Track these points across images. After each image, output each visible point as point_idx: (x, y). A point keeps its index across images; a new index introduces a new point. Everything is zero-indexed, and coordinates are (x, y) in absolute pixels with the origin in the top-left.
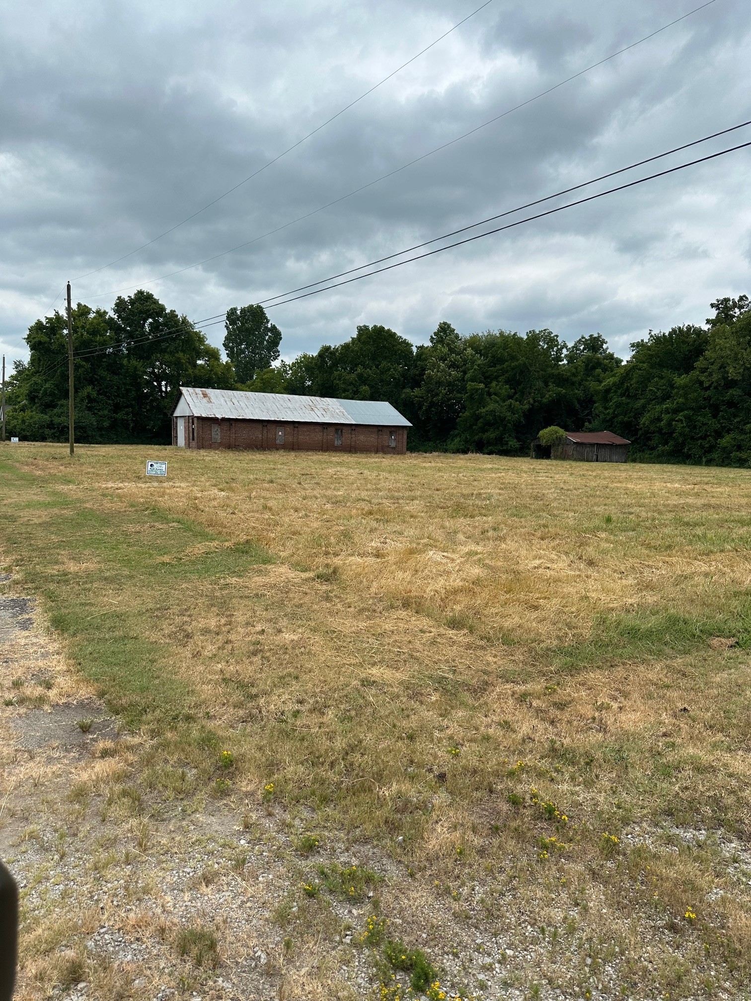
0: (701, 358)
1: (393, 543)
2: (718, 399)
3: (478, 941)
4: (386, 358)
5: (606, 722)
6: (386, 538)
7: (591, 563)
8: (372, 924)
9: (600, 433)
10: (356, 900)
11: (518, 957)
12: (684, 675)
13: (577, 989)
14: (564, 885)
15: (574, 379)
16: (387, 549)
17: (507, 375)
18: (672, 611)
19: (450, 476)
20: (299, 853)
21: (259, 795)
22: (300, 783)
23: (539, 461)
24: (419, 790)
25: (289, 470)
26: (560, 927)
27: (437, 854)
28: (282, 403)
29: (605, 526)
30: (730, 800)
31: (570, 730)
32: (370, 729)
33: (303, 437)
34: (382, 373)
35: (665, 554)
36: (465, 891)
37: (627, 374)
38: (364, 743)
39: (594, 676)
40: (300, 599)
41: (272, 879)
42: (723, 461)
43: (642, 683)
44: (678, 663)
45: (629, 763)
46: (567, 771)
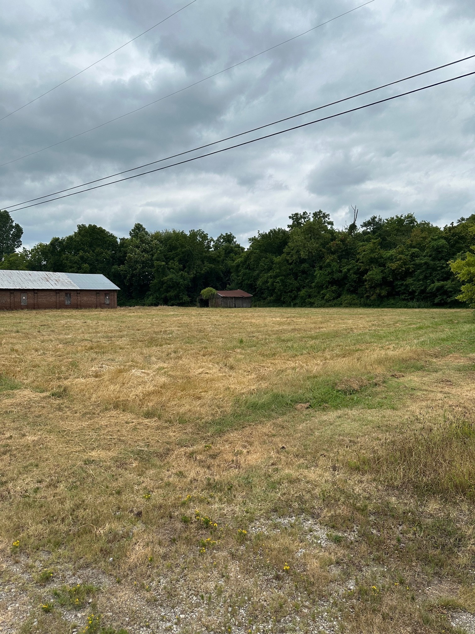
0: (287, 247)
1: (107, 367)
2: (297, 270)
3: (163, 614)
4: (99, 245)
5: (240, 462)
6: (102, 364)
7: (232, 368)
8: (91, 620)
9: (235, 291)
10: (79, 607)
11: (187, 618)
12: (283, 427)
13: (223, 628)
14: (215, 567)
15: (219, 259)
16: (103, 371)
17: (179, 257)
18: (275, 391)
19: (147, 321)
20: (39, 584)
21: (9, 551)
22: (39, 537)
23: (202, 309)
24: (124, 525)
25: (32, 323)
26: (213, 593)
27: (136, 564)
28: (24, 276)
29: (239, 345)
30: (307, 496)
31: (219, 470)
32: (90, 492)
33: (42, 299)
34: (97, 255)
35: (272, 358)
36: (154, 584)
37: (248, 257)
38: (86, 502)
39: (233, 435)
40: (39, 412)
41: (18, 607)
42: (302, 304)
43: (260, 435)
44: (280, 420)
45: (253, 484)
46: (217, 496)
